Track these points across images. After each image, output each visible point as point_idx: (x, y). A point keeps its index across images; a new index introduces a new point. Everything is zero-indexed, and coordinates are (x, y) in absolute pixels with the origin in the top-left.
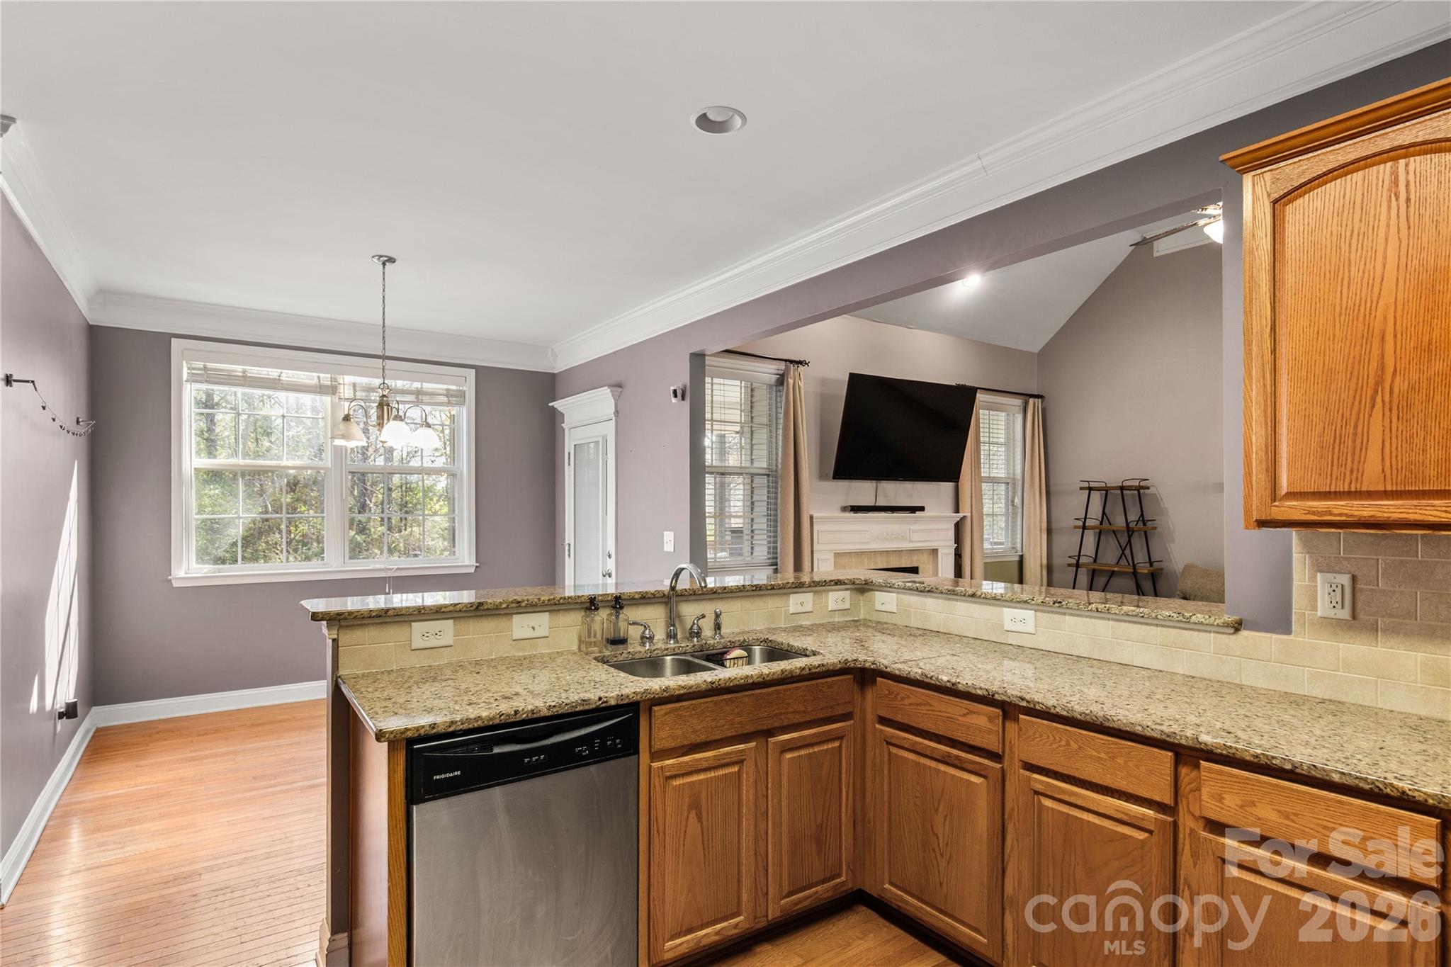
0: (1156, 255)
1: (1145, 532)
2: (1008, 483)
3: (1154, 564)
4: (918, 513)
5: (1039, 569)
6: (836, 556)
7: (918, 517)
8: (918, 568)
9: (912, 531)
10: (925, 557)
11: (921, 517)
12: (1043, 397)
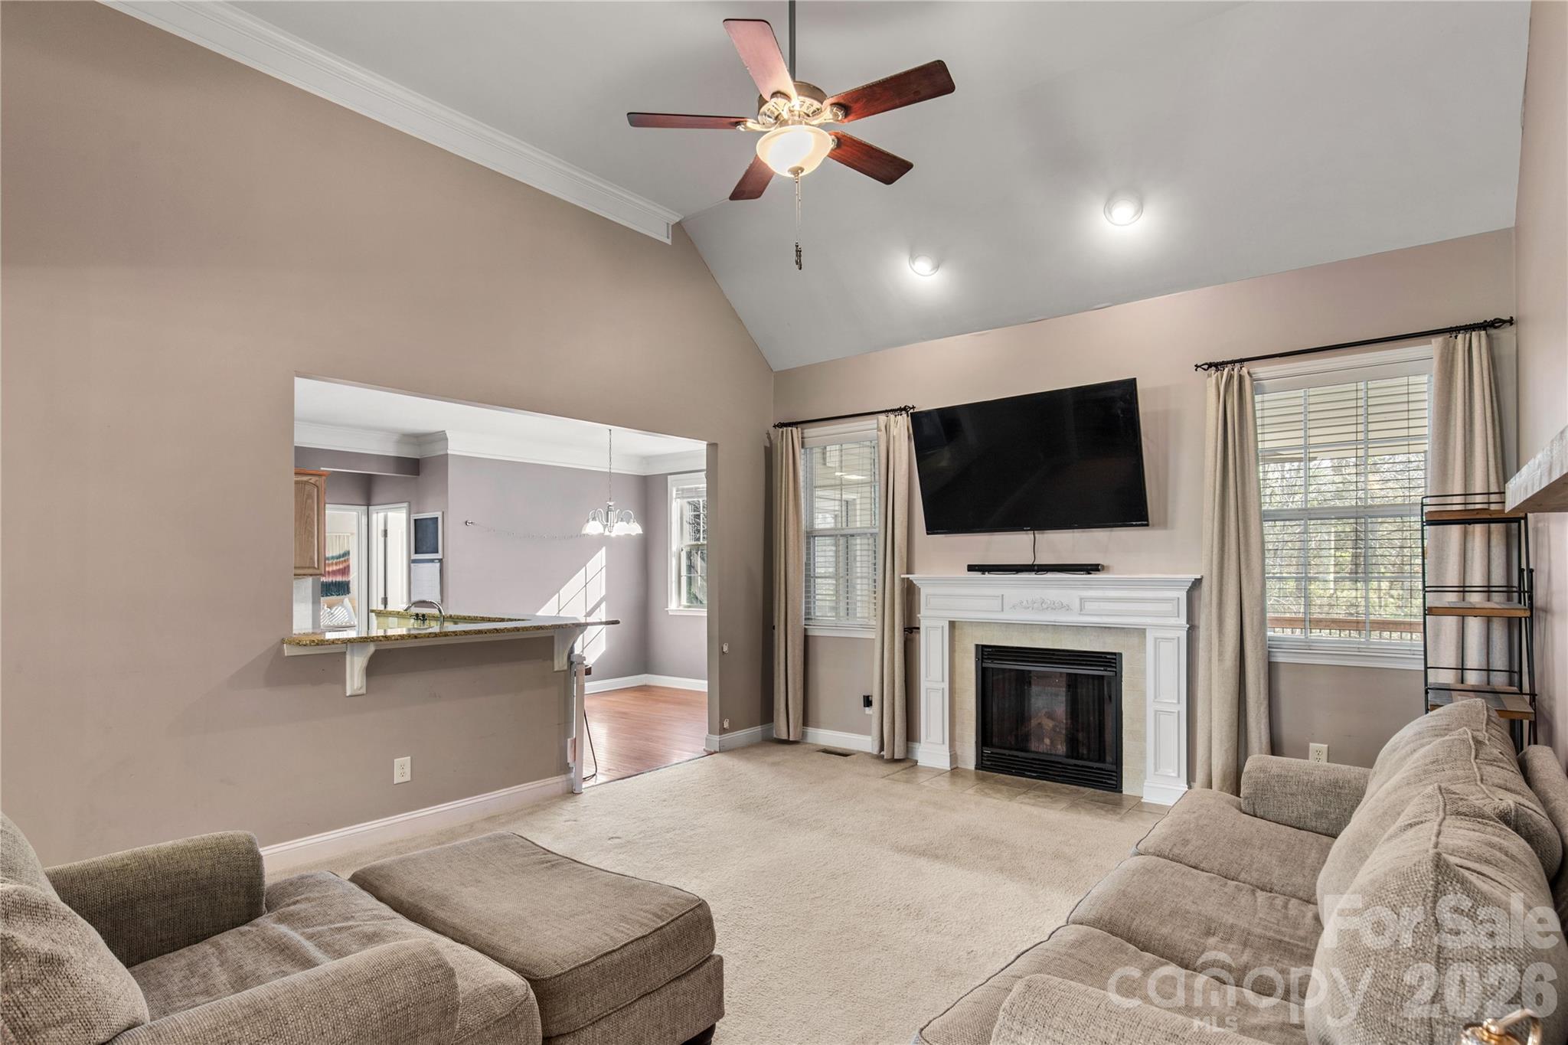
4: (1094, 576)
6: (957, 625)
7: (1090, 580)
8: (1120, 654)
9: (1084, 600)
10: (1135, 640)
11: (1098, 580)
12: (1511, 320)
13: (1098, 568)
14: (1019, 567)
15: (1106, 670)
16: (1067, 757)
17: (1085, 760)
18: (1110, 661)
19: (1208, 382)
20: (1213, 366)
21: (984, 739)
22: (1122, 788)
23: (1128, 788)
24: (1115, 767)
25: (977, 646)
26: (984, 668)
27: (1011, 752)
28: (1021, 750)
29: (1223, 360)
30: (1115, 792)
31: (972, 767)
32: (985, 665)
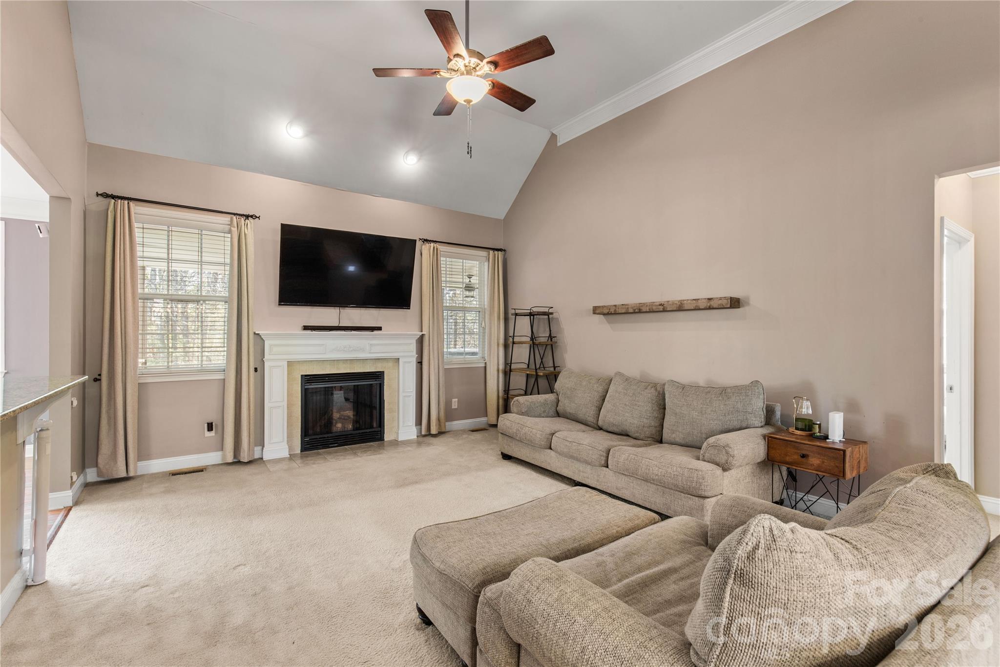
0: (559, 144)
1: (552, 345)
2: (479, 312)
3: (556, 368)
4: (376, 332)
5: (496, 373)
6: (290, 364)
7: (376, 335)
8: (383, 372)
9: (371, 345)
10: (390, 364)
11: (380, 334)
12: (505, 250)
13: (380, 329)
14: (331, 328)
15: (376, 381)
16: (354, 430)
17: (364, 429)
18: (378, 376)
19: (423, 246)
20: (426, 241)
21: (305, 432)
22: (384, 438)
23: (387, 437)
24: (380, 429)
25: (302, 376)
26: (306, 389)
27: (322, 436)
28: (328, 433)
29: (430, 239)
30: (381, 441)
31: (299, 452)
32: (306, 387)
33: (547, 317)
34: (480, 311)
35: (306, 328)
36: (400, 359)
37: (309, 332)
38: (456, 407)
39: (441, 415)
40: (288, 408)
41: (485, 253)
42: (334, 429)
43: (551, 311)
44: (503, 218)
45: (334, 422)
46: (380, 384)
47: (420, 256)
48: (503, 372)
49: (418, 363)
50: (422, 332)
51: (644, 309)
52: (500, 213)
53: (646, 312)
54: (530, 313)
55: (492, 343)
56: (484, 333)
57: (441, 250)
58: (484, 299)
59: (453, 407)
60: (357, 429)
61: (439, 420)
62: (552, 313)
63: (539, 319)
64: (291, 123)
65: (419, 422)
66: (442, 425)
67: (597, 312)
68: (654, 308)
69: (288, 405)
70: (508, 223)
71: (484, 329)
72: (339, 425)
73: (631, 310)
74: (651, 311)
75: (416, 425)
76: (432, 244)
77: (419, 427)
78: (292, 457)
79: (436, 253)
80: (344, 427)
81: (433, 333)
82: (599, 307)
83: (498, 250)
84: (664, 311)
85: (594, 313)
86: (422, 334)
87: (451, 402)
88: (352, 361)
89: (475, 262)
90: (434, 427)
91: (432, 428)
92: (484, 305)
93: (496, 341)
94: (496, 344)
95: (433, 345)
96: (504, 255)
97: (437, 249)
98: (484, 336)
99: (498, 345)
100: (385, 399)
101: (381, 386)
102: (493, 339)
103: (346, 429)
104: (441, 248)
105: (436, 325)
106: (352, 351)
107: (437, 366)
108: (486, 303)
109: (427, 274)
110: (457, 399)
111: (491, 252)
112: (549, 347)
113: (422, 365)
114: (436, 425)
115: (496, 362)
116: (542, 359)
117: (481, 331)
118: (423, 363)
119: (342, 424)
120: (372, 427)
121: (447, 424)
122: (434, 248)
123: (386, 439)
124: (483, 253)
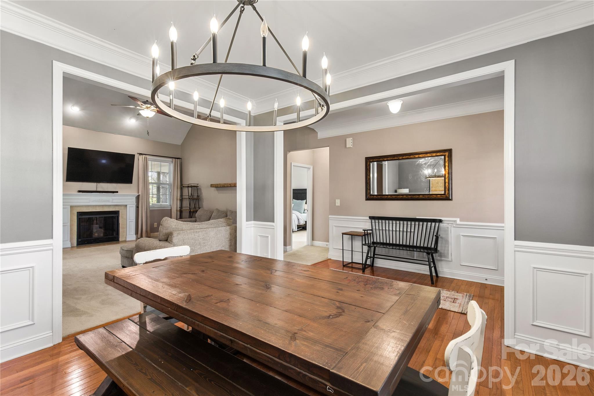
5: (176, 211)
6: (72, 207)
7: (115, 195)
8: (119, 211)
9: (113, 199)
10: (123, 208)
11: (117, 195)
12: (181, 159)
13: (117, 192)
14: (92, 191)
15: (115, 215)
17: (109, 236)
18: (117, 213)
19: (140, 157)
20: (140, 154)
21: (79, 237)
22: (119, 239)
23: (121, 239)
24: (117, 236)
25: (77, 212)
26: (79, 218)
27: (87, 239)
28: (91, 237)
29: (143, 153)
30: (118, 241)
31: (76, 245)
32: (79, 217)
33: (196, 188)
34: (169, 185)
35: (79, 191)
36: (127, 206)
37: (81, 193)
38: (156, 226)
39: (148, 230)
40: (70, 226)
41: (171, 159)
42: (94, 236)
43: (198, 185)
44: (180, 144)
45: (94, 233)
46: (117, 216)
47: (138, 160)
48: (179, 211)
49: (137, 207)
50: (139, 193)
51: (225, 186)
52: (179, 143)
53: (219, 187)
54: (188, 186)
55: (174, 199)
56: (171, 194)
57: (148, 158)
58: (171, 179)
59: (155, 227)
60: (105, 236)
61: (147, 231)
62: (198, 186)
63: (194, 189)
64: (73, 105)
65: (137, 233)
66: (149, 234)
67: (212, 186)
68: (228, 185)
69: (70, 225)
70: (182, 147)
71: (171, 192)
72: (96, 234)
73: (222, 186)
74: (227, 187)
75: (135, 234)
76: (144, 156)
77: (137, 235)
78: (72, 247)
79: (146, 160)
80: (99, 235)
81: (144, 194)
82: (212, 184)
83: (177, 158)
84: (231, 187)
85: (211, 187)
86: (139, 195)
87: (154, 224)
88: (103, 206)
89: (167, 163)
90: (144, 235)
91: (143, 235)
92: (171, 182)
93: (176, 198)
94: (176, 199)
95: (144, 200)
96: (181, 161)
97: (146, 158)
98: (171, 196)
99: (177, 199)
100: (120, 222)
101: (118, 217)
102: (174, 197)
103: (100, 236)
104: (148, 157)
105: (145, 190)
106: (103, 201)
107: (146, 208)
108: (172, 182)
109: (141, 169)
110: (156, 223)
111: (174, 159)
112: (197, 200)
113: (138, 208)
114: (145, 234)
115: (176, 207)
116: (195, 205)
117: (170, 193)
118: (139, 207)
119: (98, 234)
120: (113, 235)
121: (151, 234)
122: (145, 157)
123: (120, 240)
124: (170, 160)
